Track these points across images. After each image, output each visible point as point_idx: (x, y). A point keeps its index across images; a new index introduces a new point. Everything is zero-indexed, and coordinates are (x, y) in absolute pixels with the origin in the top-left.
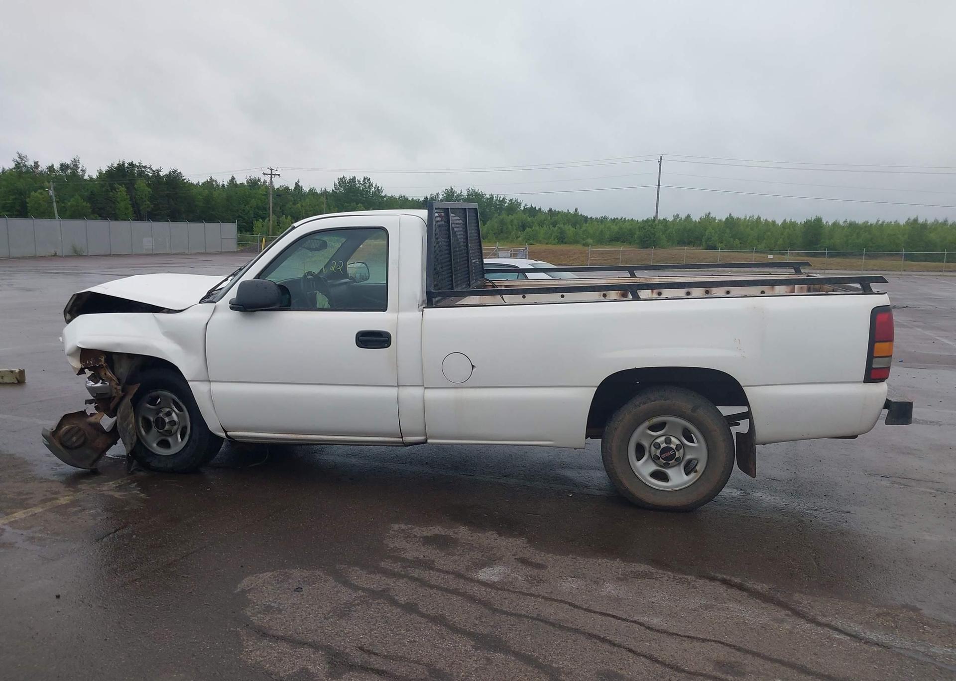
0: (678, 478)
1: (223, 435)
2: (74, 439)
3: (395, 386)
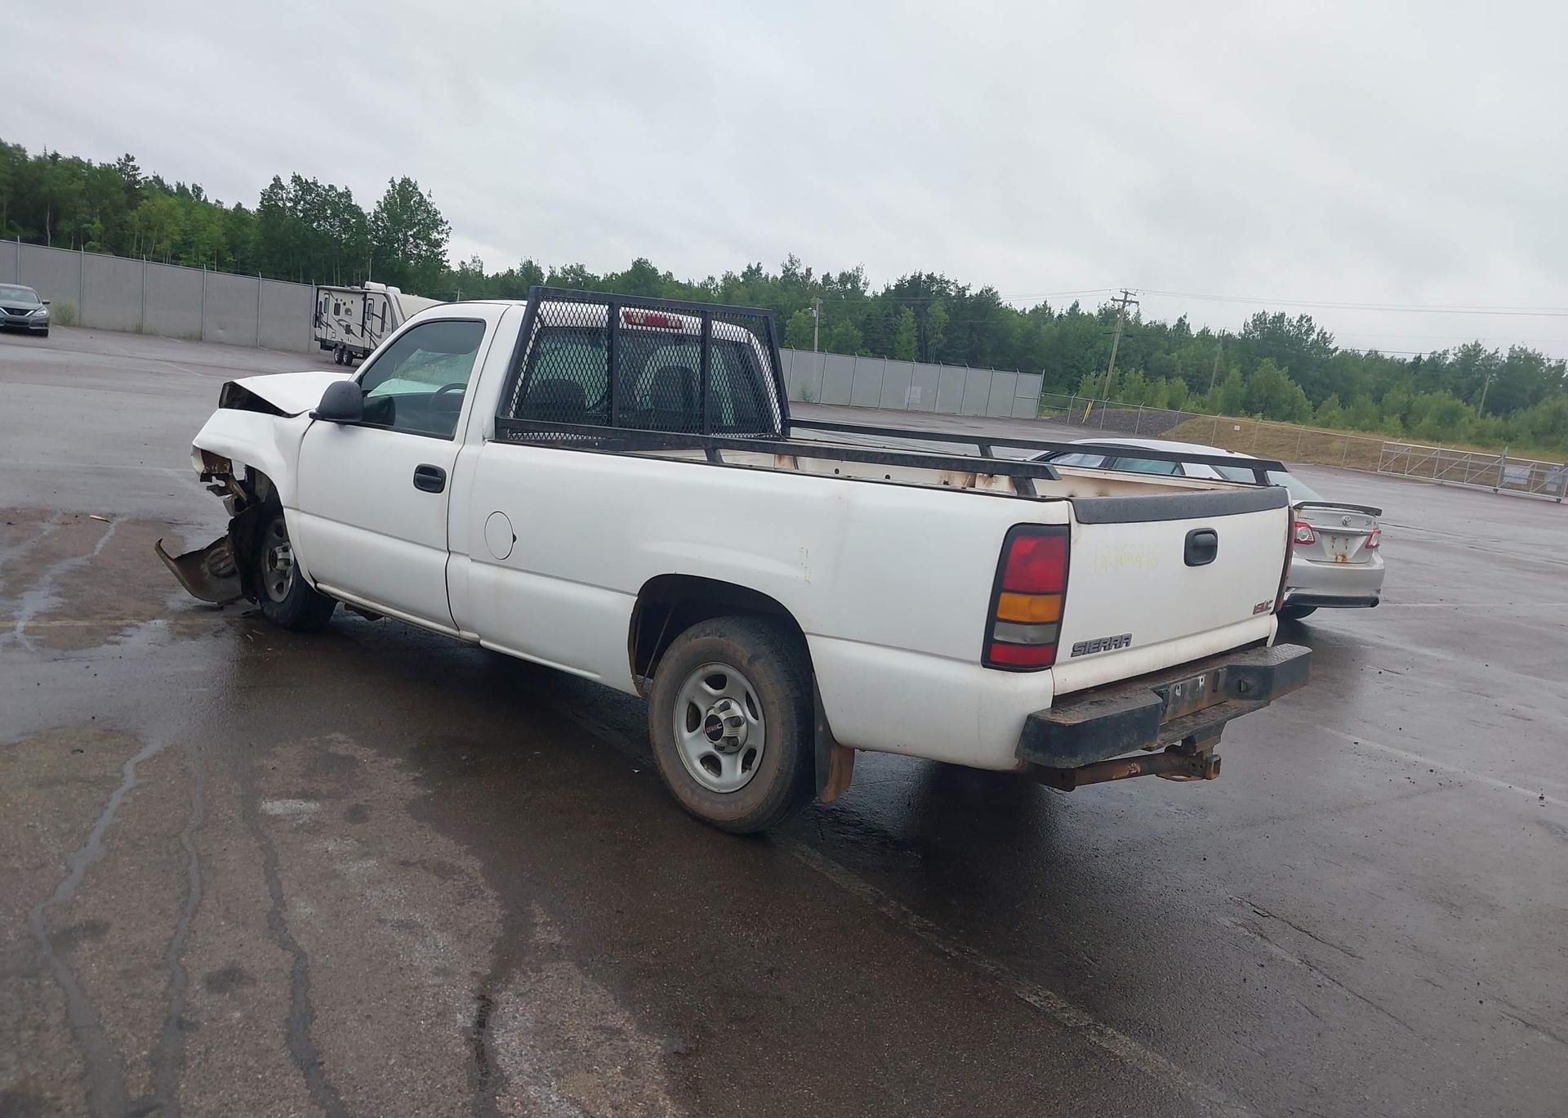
0: (732, 774)
1: (313, 585)
2: (222, 565)
3: (444, 551)
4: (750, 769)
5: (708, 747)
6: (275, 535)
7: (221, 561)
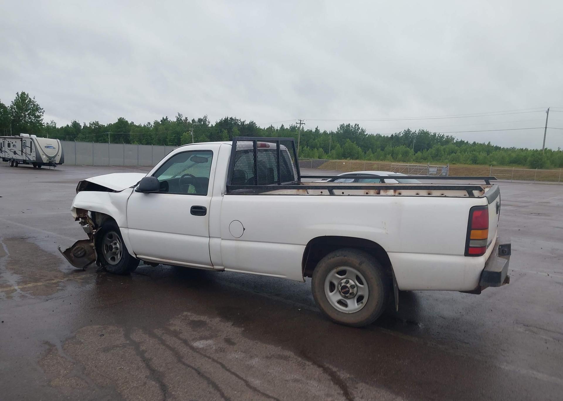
0: (353, 306)
1: (134, 256)
2: (79, 253)
3: (208, 237)
4: (362, 303)
5: (339, 297)
6: (108, 239)
7: (79, 251)
